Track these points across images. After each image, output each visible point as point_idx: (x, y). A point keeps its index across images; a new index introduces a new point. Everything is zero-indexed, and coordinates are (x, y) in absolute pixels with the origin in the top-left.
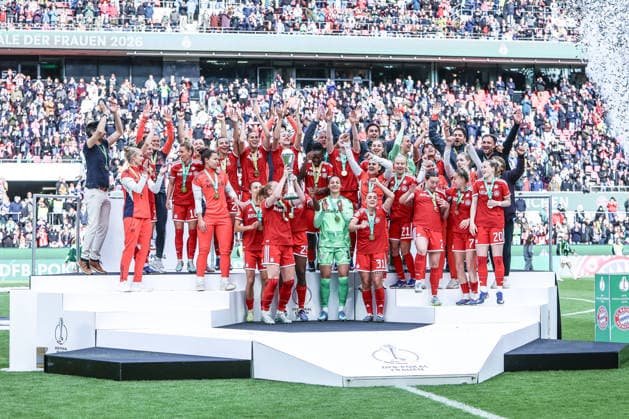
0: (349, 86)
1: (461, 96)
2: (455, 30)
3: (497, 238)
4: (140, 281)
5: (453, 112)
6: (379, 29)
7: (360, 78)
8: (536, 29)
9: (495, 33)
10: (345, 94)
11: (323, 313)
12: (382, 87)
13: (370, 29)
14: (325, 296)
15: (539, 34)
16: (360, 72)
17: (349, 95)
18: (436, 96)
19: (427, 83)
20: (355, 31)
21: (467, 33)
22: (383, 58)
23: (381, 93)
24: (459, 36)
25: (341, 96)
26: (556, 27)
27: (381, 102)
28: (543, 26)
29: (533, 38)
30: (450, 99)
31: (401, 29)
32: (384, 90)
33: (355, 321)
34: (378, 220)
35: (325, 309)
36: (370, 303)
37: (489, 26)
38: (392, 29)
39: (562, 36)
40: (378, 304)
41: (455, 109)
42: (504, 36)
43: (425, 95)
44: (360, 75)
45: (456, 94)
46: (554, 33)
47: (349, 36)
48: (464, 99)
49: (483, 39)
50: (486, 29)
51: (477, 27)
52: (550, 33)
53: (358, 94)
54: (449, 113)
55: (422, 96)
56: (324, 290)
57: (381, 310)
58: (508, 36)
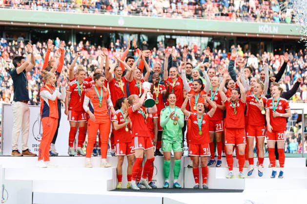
0: (16, 43)
1: (92, 52)
2: (88, 7)
3: (280, 137)
4: (49, 160)
5: (88, 63)
6: (37, 5)
7: (22, 38)
8: (142, 8)
9: (116, 10)
10: (14, 49)
11: (166, 183)
12: (39, 44)
13: (31, 4)
14: (167, 172)
15: (145, 12)
16: (22, 34)
17: (17, 49)
18: (76, 52)
19: (69, 43)
20: (20, 5)
21: (97, 9)
22: (40, 25)
23: (38, 48)
24: (91, 12)
25: (11, 50)
26: (155, 7)
27: (40, 55)
28: (146, 6)
29: (141, 13)
30: (85, 54)
31: (52, 6)
32: (40, 47)
33: (184, 188)
34: (204, 122)
35: (167, 181)
36: (198, 176)
37: (111, 6)
38: (45, 5)
39: (160, 13)
40: (203, 177)
41: (90, 61)
42: (121, 13)
43: (69, 51)
44: (23, 36)
45: (89, 51)
46: (154, 11)
47: (16, 9)
48: (94, 54)
49: (107, 14)
50: (109, 7)
51: (103, 6)
52: (151, 11)
53: (23, 49)
54: (86, 63)
55: (67, 51)
56: (167, 168)
57: (205, 181)
58: (124, 13)
